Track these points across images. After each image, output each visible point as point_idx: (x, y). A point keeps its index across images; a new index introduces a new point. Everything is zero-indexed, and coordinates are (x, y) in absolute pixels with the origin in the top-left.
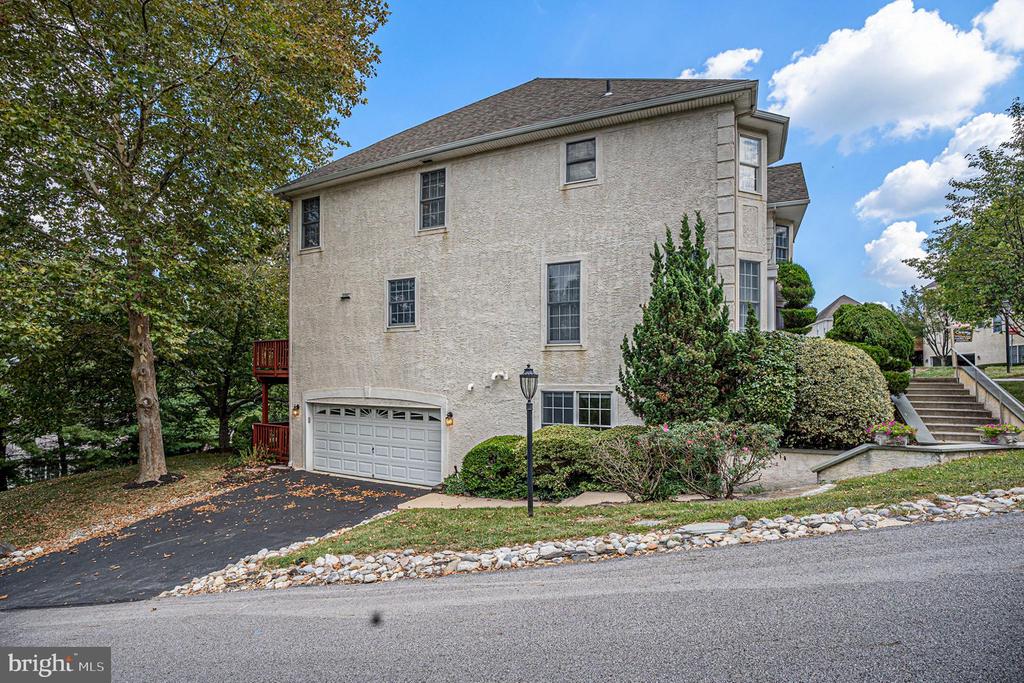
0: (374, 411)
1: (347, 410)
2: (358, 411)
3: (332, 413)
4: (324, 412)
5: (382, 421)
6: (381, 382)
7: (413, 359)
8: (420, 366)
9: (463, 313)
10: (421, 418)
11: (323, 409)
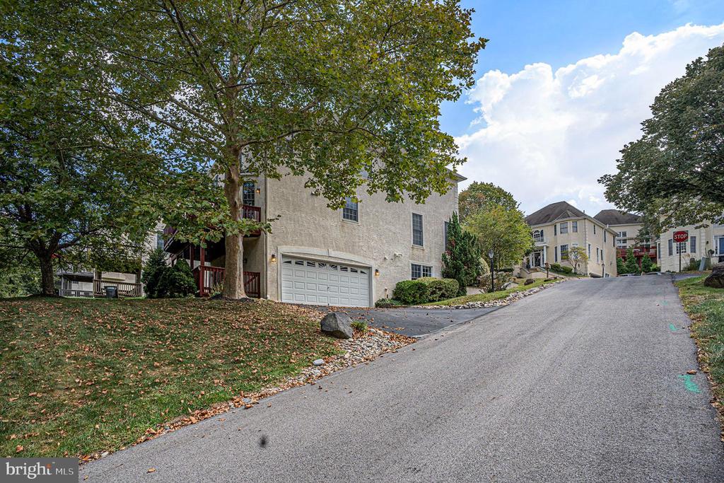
0: (328, 265)
1: (308, 263)
2: (317, 264)
3: (296, 263)
4: (290, 262)
5: (332, 271)
6: (338, 248)
7: (357, 240)
8: (361, 244)
9: (381, 223)
10: (356, 272)
11: (289, 260)
